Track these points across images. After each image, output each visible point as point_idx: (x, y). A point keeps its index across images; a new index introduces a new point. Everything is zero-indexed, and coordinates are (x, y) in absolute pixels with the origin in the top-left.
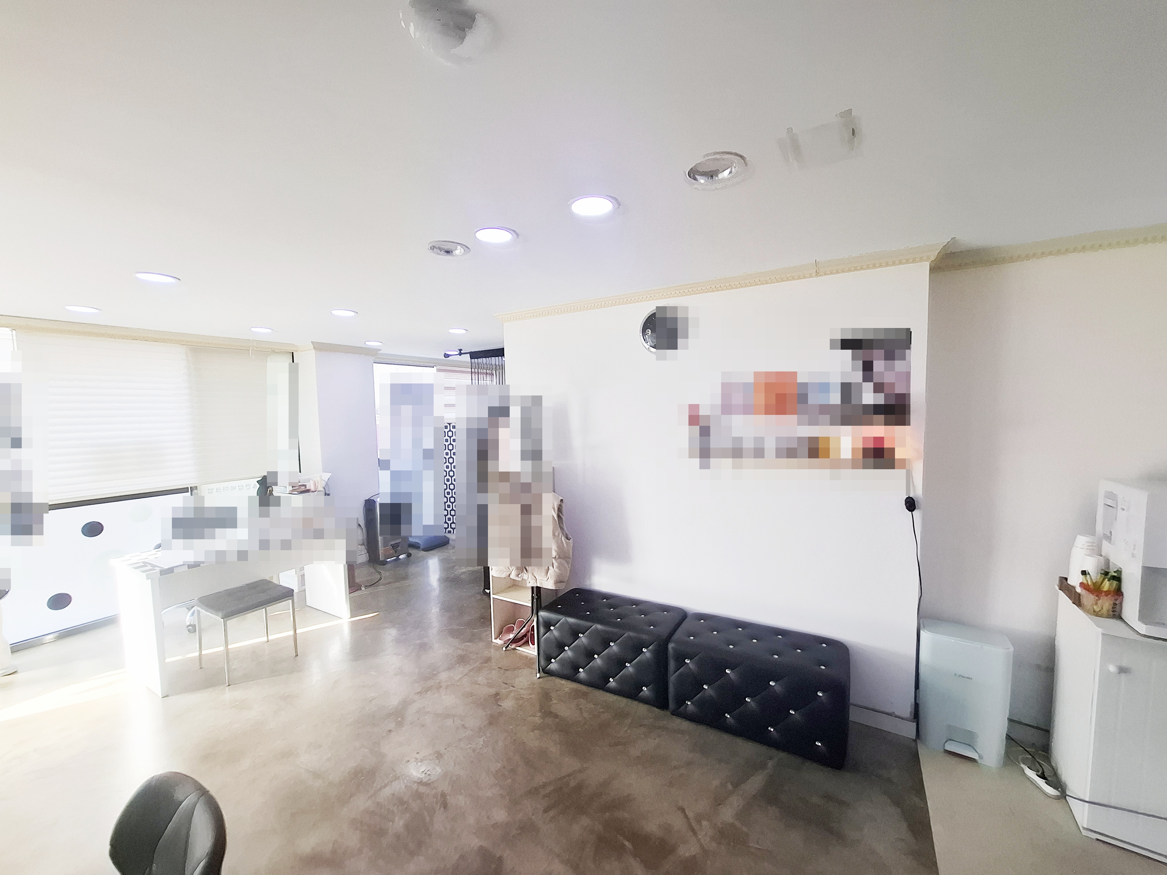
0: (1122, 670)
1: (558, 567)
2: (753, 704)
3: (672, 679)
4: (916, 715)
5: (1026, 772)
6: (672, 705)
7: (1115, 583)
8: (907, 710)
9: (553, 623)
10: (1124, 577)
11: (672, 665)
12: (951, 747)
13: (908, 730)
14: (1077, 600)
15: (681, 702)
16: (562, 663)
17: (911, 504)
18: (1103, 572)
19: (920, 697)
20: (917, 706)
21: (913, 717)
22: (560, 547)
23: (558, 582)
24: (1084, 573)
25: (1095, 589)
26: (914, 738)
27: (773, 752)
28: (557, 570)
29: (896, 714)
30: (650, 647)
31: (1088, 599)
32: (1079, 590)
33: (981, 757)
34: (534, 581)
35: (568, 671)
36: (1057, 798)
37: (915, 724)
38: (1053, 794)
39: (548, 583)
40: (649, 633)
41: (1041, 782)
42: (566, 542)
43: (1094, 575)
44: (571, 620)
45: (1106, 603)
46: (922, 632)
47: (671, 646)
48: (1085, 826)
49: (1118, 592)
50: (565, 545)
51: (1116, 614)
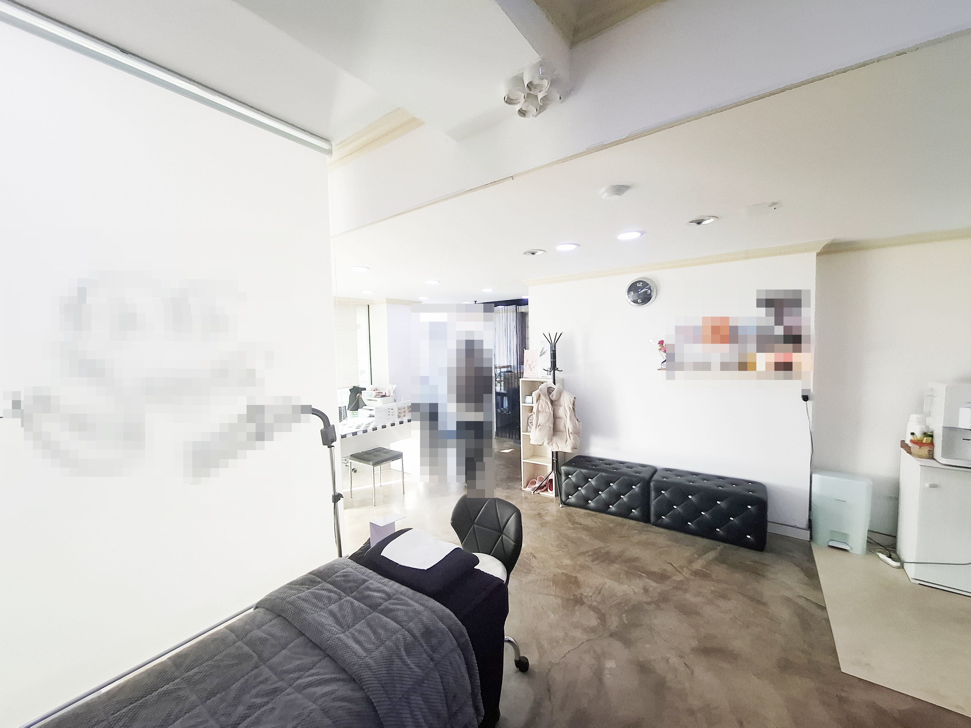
0: (933, 486)
1: (574, 440)
2: (707, 516)
3: (653, 503)
4: (810, 526)
5: (880, 556)
6: (652, 518)
7: (930, 438)
8: (804, 523)
9: (571, 473)
10: (935, 436)
11: (653, 494)
12: (831, 544)
13: (806, 536)
14: (909, 451)
15: (658, 516)
16: (577, 498)
17: (805, 398)
18: (923, 433)
19: (813, 515)
20: (810, 521)
21: (807, 528)
22: (575, 426)
23: (574, 448)
24: (913, 434)
25: (919, 443)
26: (809, 540)
27: (720, 543)
28: (573, 441)
29: (797, 526)
30: (638, 485)
31: (915, 448)
32: (910, 444)
33: (851, 548)
34: (557, 448)
35: (582, 503)
36: (898, 568)
37: (809, 532)
38: (896, 565)
39: (568, 449)
40: (636, 477)
41: (889, 560)
42: (578, 423)
43: (919, 435)
44: (584, 471)
45: (925, 451)
46: (813, 475)
47: (652, 484)
48: (913, 577)
49: (932, 444)
50: (578, 425)
51: (931, 456)
